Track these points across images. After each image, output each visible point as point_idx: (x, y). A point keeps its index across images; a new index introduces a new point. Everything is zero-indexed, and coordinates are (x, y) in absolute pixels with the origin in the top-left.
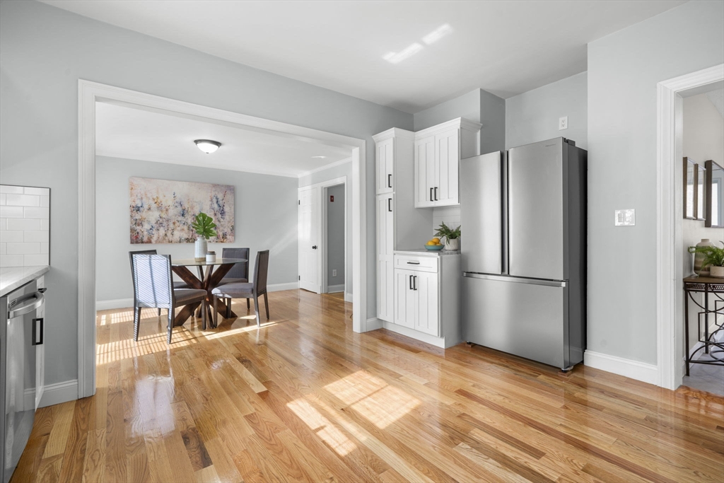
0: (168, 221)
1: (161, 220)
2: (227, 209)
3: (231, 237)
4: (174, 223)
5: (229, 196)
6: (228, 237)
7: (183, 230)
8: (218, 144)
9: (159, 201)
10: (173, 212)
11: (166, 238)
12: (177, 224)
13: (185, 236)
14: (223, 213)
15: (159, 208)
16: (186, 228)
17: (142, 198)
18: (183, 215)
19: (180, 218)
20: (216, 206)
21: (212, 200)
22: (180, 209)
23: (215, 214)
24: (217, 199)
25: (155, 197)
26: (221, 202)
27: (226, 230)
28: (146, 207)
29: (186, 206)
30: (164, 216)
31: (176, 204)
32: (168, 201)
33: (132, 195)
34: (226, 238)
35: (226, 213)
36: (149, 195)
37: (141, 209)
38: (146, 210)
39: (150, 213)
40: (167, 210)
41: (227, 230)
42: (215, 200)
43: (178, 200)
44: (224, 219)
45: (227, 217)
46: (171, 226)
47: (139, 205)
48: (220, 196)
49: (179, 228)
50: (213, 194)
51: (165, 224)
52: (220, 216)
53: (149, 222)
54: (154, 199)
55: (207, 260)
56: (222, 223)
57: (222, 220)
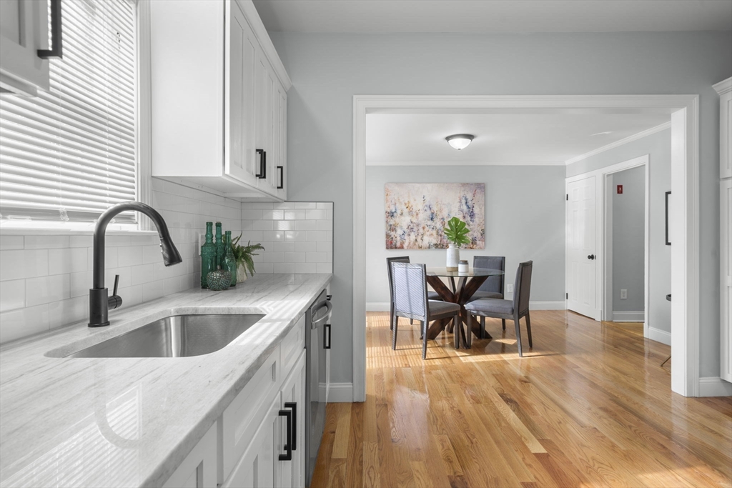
0: (418, 225)
1: (412, 225)
2: (476, 210)
3: (481, 242)
4: (424, 228)
5: (479, 196)
6: (478, 242)
7: (432, 235)
8: (470, 137)
9: (410, 206)
10: (423, 216)
11: (417, 244)
12: (427, 228)
13: (434, 241)
14: (472, 215)
15: (410, 212)
16: (434, 232)
17: (395, 204)
18: (432, 219)
19: (430, 223)
20: (465, 207)
21: (460, 202)
22: (429, 213)
23: (464, 217)
24: (466, 199)
25: (406, 202)
26: (470, 203)
27: (475, 235)
28: (399, 212)
29: (435, 209)
30: (414, 221)
31: (426, 208)
32: (418, 205)
33: (387, 201)
34: (476, 244)
35: (476, 216)
36: (402, 200)
37: (395, 214)
38: (399, 215)
39: (402, 218)
40: (417, 215)
41: (477, 234)
42: (464, 201)
43: (427, 203)
44: (473, 221)
45: (477, 219)
46: (421, 231)
47: (393, 211)
48: (469, 196)
49: (428, 233)
50: (462, 194)
51: (415, 229)
52: (469, 218)
53: (401, 227)
54: (406, 204)
55: (459, 270)
56: (471, 227)
57: (471, 223)
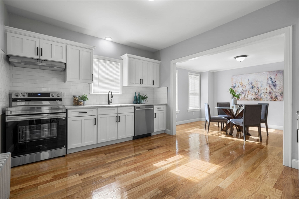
0: (246, 91)
1: (243, 91)
2: (277, 83)
3: (280, 98)
4: (248, 92)
5: (279, 76)
6: (278, 98)
7: (252, 95)
9: (242, 83)
10: (248, 87)
11: (245, 98)
12: (250, 92)
13: (253, 97)
14: (275, 85)
15: (242, 86)
16: (254, 94)
17: (236, 83)
18: (252, 88)
19: (251, 90)
20: (270, 82)
21: (268, 80)
22: (251, 86)
23: (270, 87)
24: (271, 79)
25: (240, 82)
26: (273, 80)
27: (277, 94)
28: (237, 86)
29: (254, 84)
30: (244, 89)
31: (249, 84)
32: (246, 83)
33: (232, 83)
34: (277, 98)
35: (277, 85)
36: (238, 82)
37: (235, 87)
38: (237, 87)
39: (239, 88)
40: (245, 87)
41: (278, 94)
42: (270, 79)
43: (250, 82)
44: (275, 88)
45: (278, 87)
46: (247, 93)
47: (235, 86)
48: (273, 77)
49: (251, 94)
50: (269, 76)
51: (244, 92)
52: (273, 87)
53: (238, 92)
54: (240, 83)
56: (274, 91)
57: (274, 89)
